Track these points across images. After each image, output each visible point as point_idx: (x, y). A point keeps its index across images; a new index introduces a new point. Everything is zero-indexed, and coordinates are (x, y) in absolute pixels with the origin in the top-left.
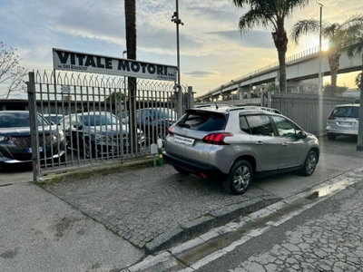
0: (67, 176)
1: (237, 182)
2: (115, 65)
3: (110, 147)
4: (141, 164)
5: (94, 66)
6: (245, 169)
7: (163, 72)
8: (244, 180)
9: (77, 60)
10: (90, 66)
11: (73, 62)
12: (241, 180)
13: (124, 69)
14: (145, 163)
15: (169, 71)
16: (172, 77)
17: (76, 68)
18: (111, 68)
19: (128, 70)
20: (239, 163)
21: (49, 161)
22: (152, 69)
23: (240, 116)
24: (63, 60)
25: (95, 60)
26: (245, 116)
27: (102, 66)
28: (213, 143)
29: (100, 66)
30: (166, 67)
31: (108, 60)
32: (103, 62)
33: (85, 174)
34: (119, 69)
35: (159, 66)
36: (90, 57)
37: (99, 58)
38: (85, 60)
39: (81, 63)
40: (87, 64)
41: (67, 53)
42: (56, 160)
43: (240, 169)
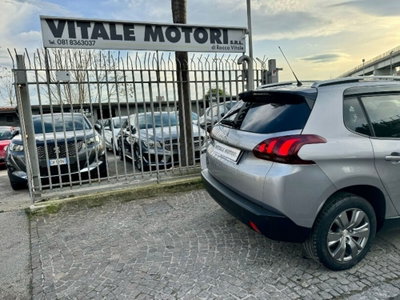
0: (69, 203)
1: (337, 244)
2: (139, 32)
3: (161, 157)
4: (186, 185)
5: (105, 37)
6: (358, 214)
7: (221, 39)
8: (356, 238)
9: (78, 30)
10: (100, 39)
11: (72, 34)
12: (345, 238)
13: (155, 40)
14: (192, 183)
15: (231, 36)
16: (238, 46)
17: (78, 43)
18: (133, 39)
19: (162, 40)
20: (339, 203)
21: (75, 177)
22: (201, 36)
23: (346, 97)
24: (57, 33)
25: (107, 28)
26: (359, 96)
27: (119, 38)
28: (272, 158)
29: (115, 37)
30: (225, 30)
31: (128, 26)
32: (120, 30)
33: (95, 200)
34: (147, 39)
35: (213, 29)
36: (99, 24)
37: (113, 24)
38: (90, 31)
39: (85, 35)
40: (95, 36)
41: (62, 21)
42: (85, 175)
43: (343, 216)
